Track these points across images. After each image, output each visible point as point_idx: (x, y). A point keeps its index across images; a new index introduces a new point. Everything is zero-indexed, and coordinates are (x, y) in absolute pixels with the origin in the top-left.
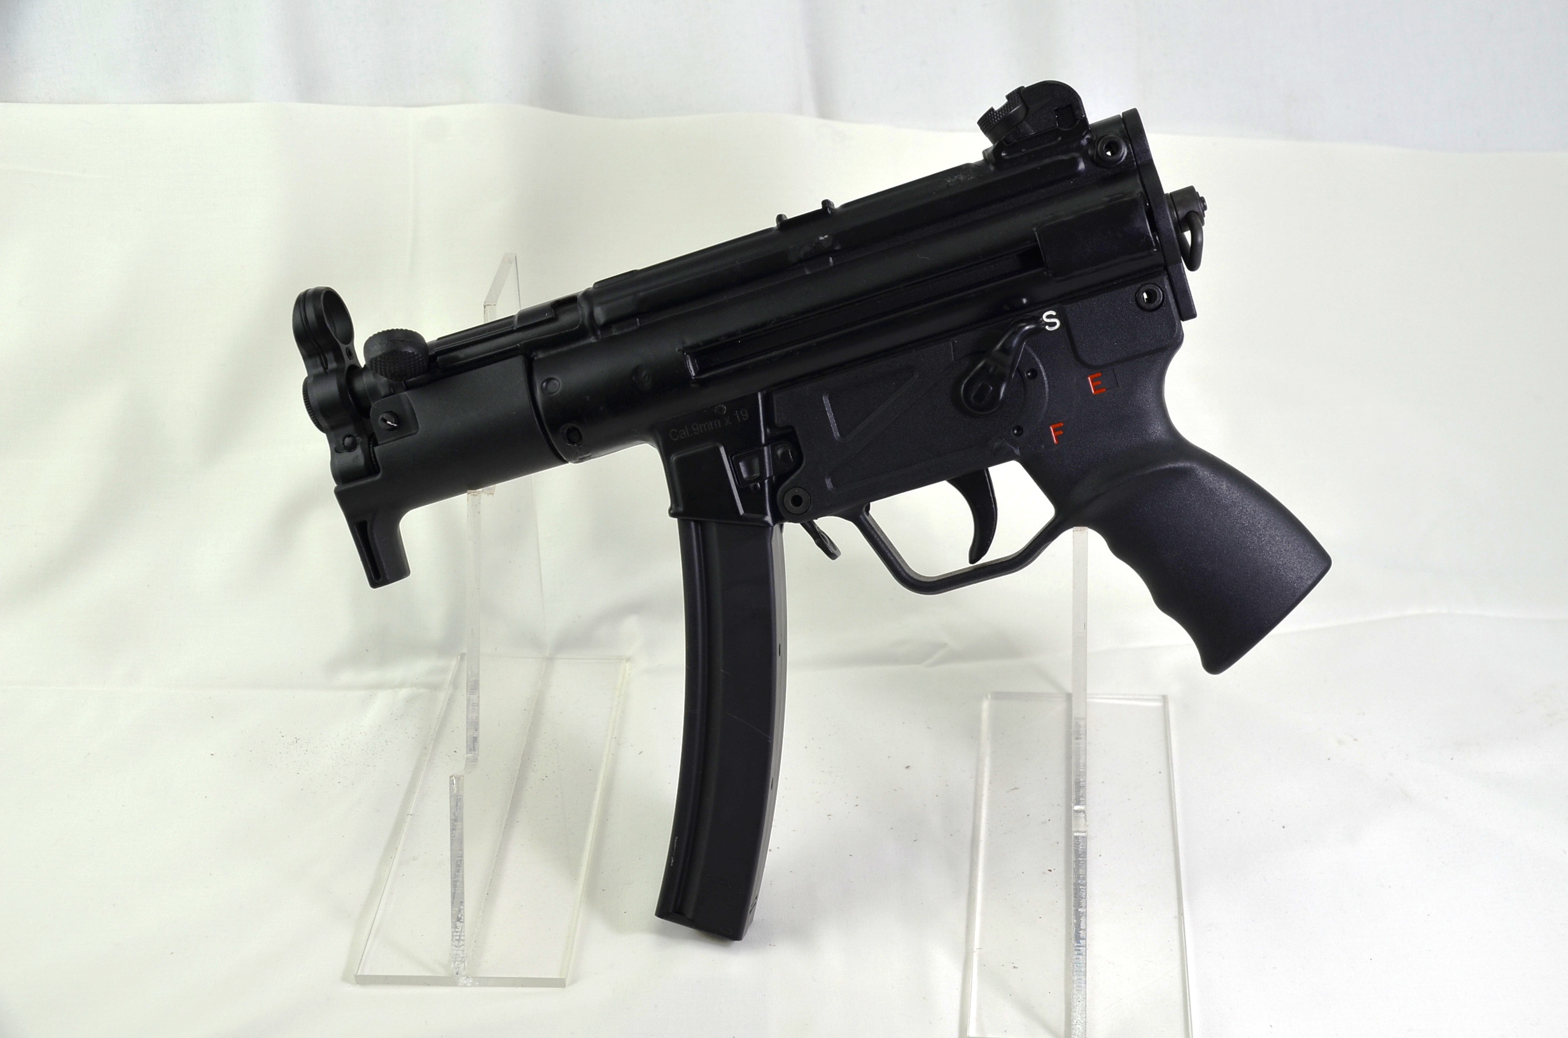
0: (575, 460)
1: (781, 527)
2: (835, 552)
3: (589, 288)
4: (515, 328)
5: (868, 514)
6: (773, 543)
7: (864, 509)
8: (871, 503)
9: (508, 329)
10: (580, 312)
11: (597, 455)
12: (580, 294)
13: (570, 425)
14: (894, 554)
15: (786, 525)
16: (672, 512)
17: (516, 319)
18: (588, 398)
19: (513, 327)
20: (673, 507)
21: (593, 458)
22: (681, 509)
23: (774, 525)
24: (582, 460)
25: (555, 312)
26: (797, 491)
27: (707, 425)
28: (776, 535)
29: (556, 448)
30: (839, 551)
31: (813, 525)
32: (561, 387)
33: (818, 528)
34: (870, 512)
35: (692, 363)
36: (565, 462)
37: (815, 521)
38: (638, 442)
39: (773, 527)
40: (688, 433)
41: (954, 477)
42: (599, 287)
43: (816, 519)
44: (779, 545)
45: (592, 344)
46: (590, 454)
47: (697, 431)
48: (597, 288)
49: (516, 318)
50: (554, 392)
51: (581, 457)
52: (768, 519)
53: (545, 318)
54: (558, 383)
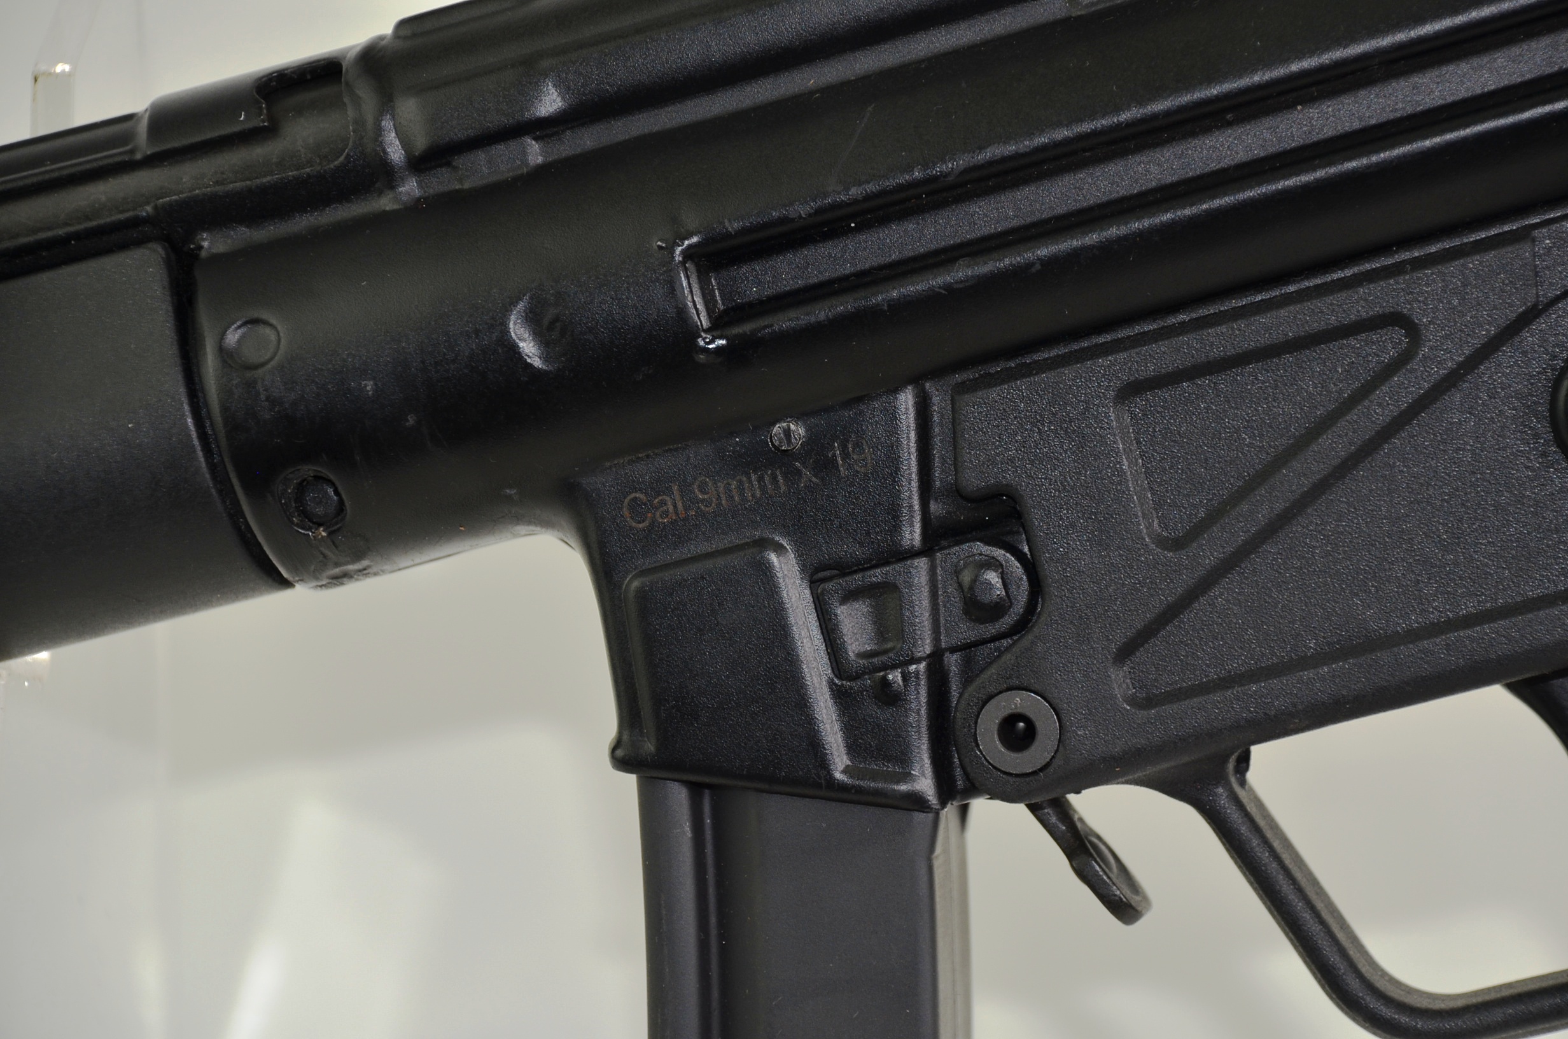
0: (317, 579)
1: (964, 811)
2: (1134, 900)
3: (381, 38)
4: (138, 156)
5: (1243, 783)
6: (938, 864)
7: (1231, 765)
8: (1255, 749)
9: (115, 154)
10: (351, 113)
11: (387, 567)
12: (352, 55)
13: (308, 470)
14: (1325, 915)
15: (980, 806)
16: (620, 753)
17: (143, 127)
18: (369, 386)
19: (132, 152)
20: (625, 737)
21: (375, 574)
22: (649, 747)
23: (943, 804)
24: (339, 579)
25: (268, 108)
26: (1018, 702)
27: (740, 482)
28: (947, 838)
29: (261, 539)
30: (1145, 899)
31: (1065, 812)
32: (281, 352)
33: (1081, 820)
34: (1250, 776)
35: (702, 289)
36: (286, 584)
37: (1072, 798)
38: (522, 529)
39: (937, 814)
40: (680, 506)
41: (1520, 678)
42: (414, 35)
43: (1078, 792)
44: (955, 871)
45: (385, 213)
46: (365, 563)
47: (708, 503)
48: (405, 38)
49: (144, 122)
50: (263, 365)
51: (337, 571)
52: (925, 784)
53: (236, 129)
54: (273, 337)
